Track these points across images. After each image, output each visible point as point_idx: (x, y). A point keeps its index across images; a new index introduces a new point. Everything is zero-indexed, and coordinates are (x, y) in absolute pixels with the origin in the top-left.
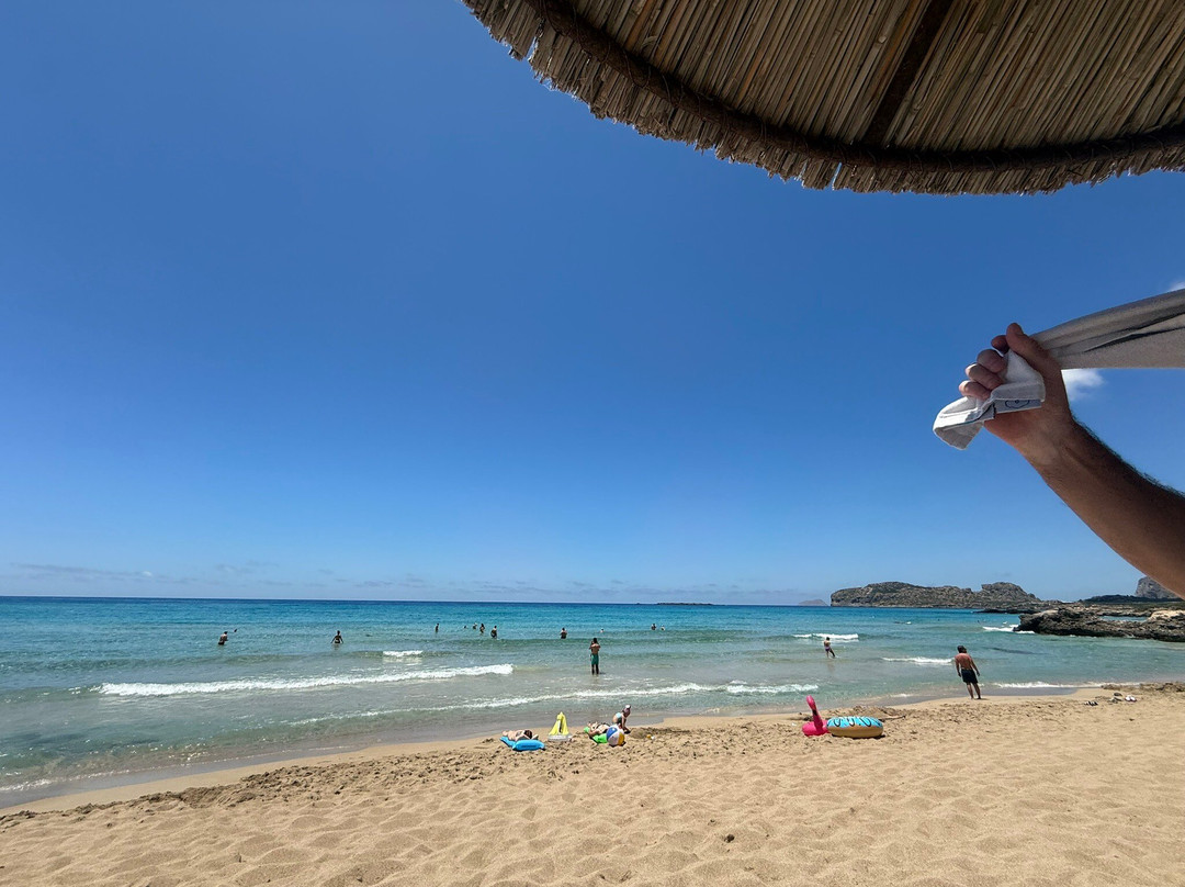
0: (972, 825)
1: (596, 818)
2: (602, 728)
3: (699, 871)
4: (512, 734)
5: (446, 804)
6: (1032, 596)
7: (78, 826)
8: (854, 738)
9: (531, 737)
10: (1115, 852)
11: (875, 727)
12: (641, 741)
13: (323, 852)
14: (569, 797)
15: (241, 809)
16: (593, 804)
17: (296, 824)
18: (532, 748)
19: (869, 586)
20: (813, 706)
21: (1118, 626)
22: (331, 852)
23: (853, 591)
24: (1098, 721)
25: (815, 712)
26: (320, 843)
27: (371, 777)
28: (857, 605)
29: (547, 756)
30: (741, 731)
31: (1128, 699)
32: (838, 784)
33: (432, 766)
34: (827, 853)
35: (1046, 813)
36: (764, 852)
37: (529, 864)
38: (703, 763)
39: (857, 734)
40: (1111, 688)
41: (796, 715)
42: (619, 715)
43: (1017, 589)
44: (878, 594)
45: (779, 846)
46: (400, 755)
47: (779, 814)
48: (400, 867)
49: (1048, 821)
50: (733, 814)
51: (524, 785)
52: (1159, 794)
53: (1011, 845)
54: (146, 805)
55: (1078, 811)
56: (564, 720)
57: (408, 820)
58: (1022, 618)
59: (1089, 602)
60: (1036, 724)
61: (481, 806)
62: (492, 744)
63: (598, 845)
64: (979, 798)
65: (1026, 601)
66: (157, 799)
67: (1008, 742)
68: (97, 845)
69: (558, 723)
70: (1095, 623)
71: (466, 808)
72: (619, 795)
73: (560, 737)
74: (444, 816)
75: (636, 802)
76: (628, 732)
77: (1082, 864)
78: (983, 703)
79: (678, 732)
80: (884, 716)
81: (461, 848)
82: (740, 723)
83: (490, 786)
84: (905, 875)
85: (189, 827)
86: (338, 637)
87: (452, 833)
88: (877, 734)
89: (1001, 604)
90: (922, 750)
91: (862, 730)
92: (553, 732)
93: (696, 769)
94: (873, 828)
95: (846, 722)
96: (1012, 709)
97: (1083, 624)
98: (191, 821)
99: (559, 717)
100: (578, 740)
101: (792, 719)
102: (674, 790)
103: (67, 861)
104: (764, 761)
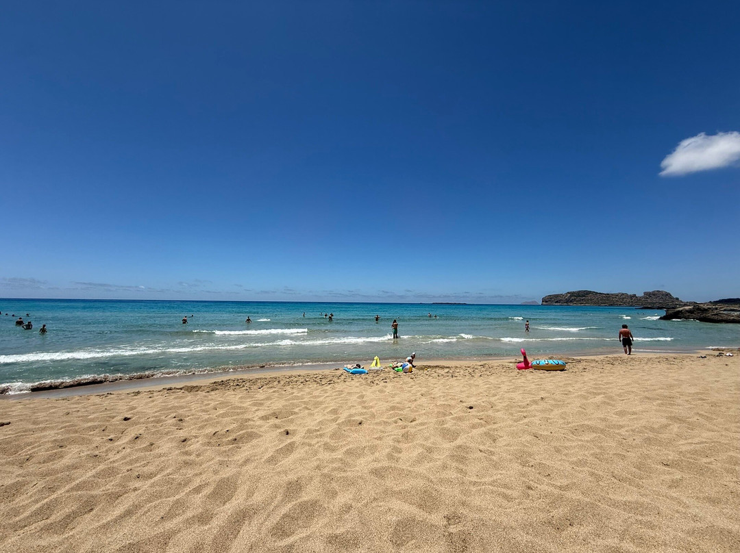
0: (613, 406)
1: (397, 399)
2: (399, 364)
3: (453, 419)
4: (349, 366)
5: (316, 393)
6: (677, 299)
7: (135, 397)
8: (547, 371)
9: (360, 367)
10: (697, 417)
11: (561, 365)
12: (422, 371)
13: (256, 408)
14: (381, 391)
15: (213, 393)
16: (395, 394)
17: (241, 398)
18: (361, 373)
19: (568, 293)
20: (524, 354)
21: (733, 316)
22: (260, 408)
23: (557, 296)
24: (704, 365)
25: (525, 358)
26: (255, 405)
27: (276, 383)
28: (558, 304)
29: (370, 377)
30: (480, 367)
31: (728, 355)
32: (535, 388)
33: (307, 380)
34: (525, 414)
35: (660, 402)
36: (490, 413)
37: (362, 414)
38: (457, 380)
39: (549, 368)
40: (718, 350)
41: (514, 360)
42: (409, 358)
43: (668, 295)
44: (573, 298)
45: (498, 411)
46: (290, 375)
47: (498, 399)
48: (295, 413)
49: (659, 405)
50: (473, 399)
51: (357, 387)
52: (734, 396)
53: (634, 413)
54: (166, 391)
55: (679, 401)
56: (378, 360)
57: (297, 398)
58: (667, 311)
59: (716, 303)
60: (664, 366)
61: (335, 394)
62: (338, 371)
63: (398, 408)
64: (620, 395)
65: (673, 302)
66: (170, 389)
67: (643, 374)
68: (147, 403)
69: (375, 361)
70: (717, 314)
71: (327, 394)
72: (410, 392)
73: (376, 368)
74: (315, 397)
75: (419, 394)
76: (414, 367)
77: (675, 422)
78: (631, 356)
79: (443, 367)
80: (567, 361)
81: (326, 407)
82: (480, 364)
83: (339, 387)
84: (569, 423)
85: (189, 398)
86: (249, 320)
87: (321, 403)
88: (562, 368)
89: (655, 303)
90: (588, 376)
91: (554, 366)
92: (372, 365)
93: (453, 381)
94: (552, 405)
95: (543, 362)
96: (649, 360)
97: (709, 315)
98: (190, 397)
99: (376, 358)
100: (386, 370)
101: (511, 362)
102: (440, 390)
103: (135, 408)
104: (492, 379)
